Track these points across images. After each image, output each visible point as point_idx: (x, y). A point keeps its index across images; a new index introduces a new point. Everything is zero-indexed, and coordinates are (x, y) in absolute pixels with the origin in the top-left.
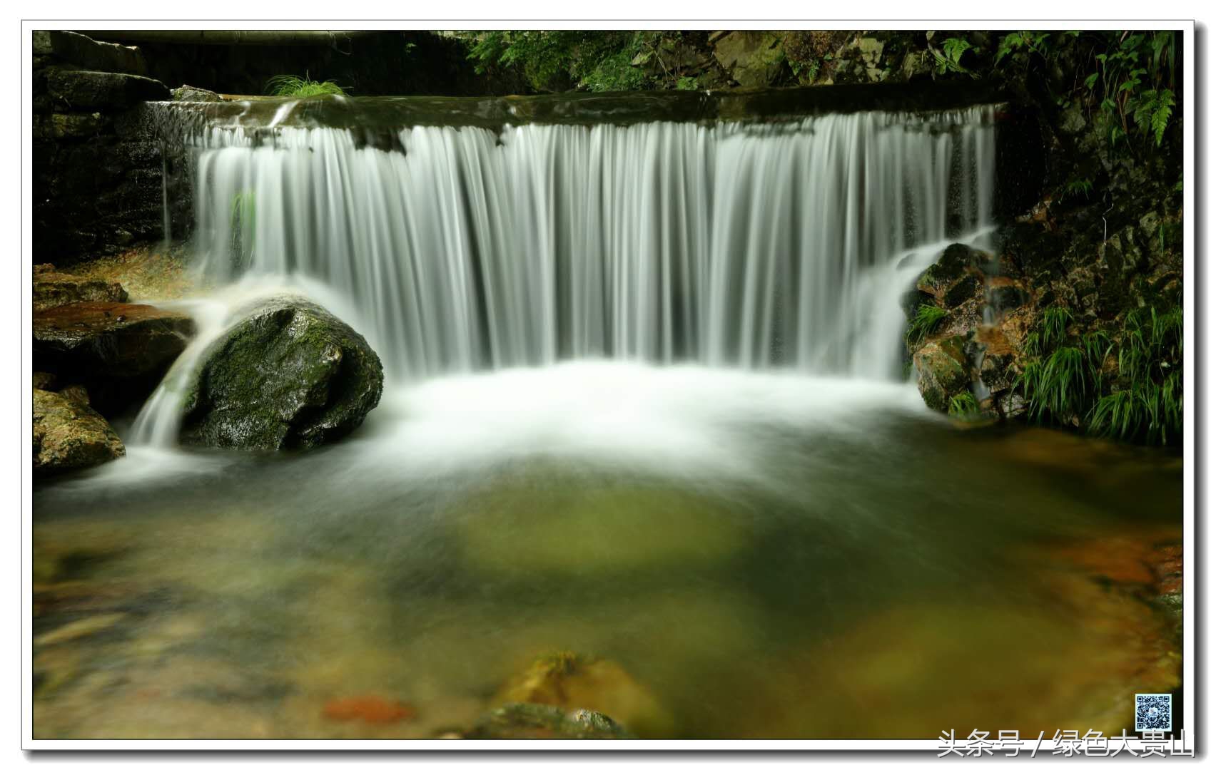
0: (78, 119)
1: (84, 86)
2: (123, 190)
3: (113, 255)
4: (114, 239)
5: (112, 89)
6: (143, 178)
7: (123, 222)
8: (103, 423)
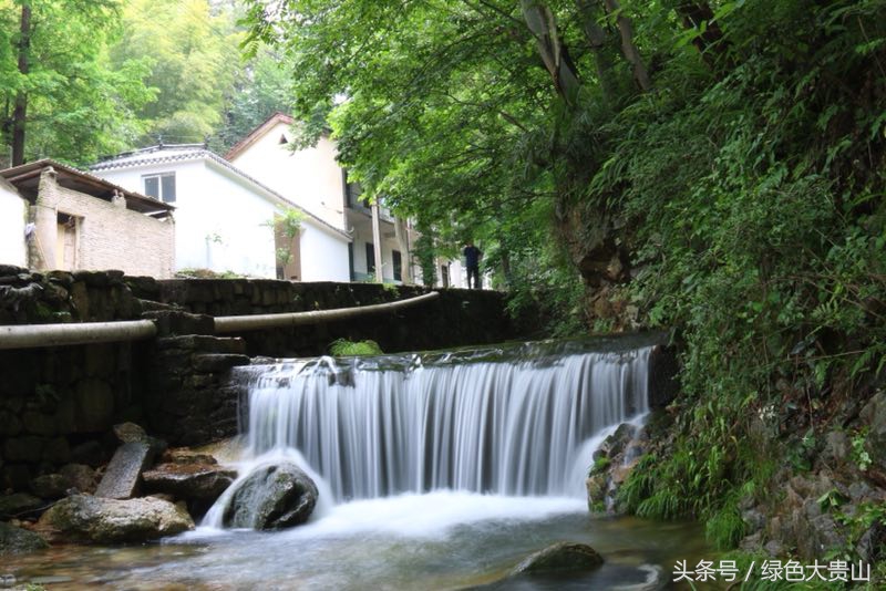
0: (202, 377)
1: (207, 361)
2: (221, 411)
3: (216, 442)
4: (216, 435)
5: (219, 362)
6: (230, 405)
7: (220, 426)
8: (188, 516)
